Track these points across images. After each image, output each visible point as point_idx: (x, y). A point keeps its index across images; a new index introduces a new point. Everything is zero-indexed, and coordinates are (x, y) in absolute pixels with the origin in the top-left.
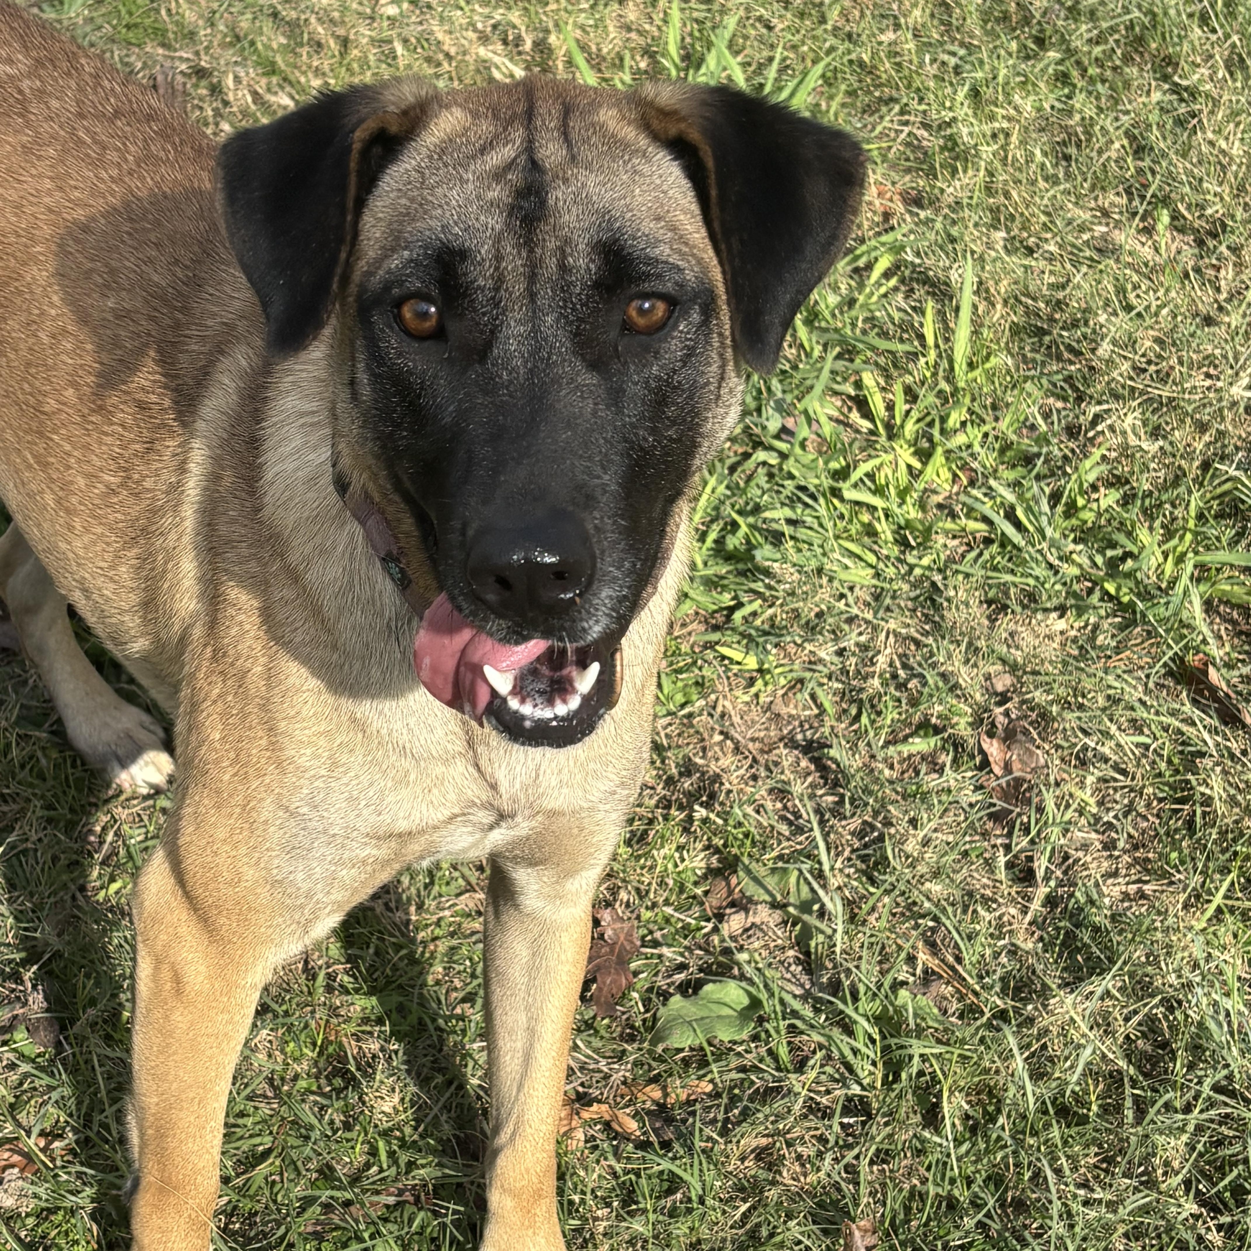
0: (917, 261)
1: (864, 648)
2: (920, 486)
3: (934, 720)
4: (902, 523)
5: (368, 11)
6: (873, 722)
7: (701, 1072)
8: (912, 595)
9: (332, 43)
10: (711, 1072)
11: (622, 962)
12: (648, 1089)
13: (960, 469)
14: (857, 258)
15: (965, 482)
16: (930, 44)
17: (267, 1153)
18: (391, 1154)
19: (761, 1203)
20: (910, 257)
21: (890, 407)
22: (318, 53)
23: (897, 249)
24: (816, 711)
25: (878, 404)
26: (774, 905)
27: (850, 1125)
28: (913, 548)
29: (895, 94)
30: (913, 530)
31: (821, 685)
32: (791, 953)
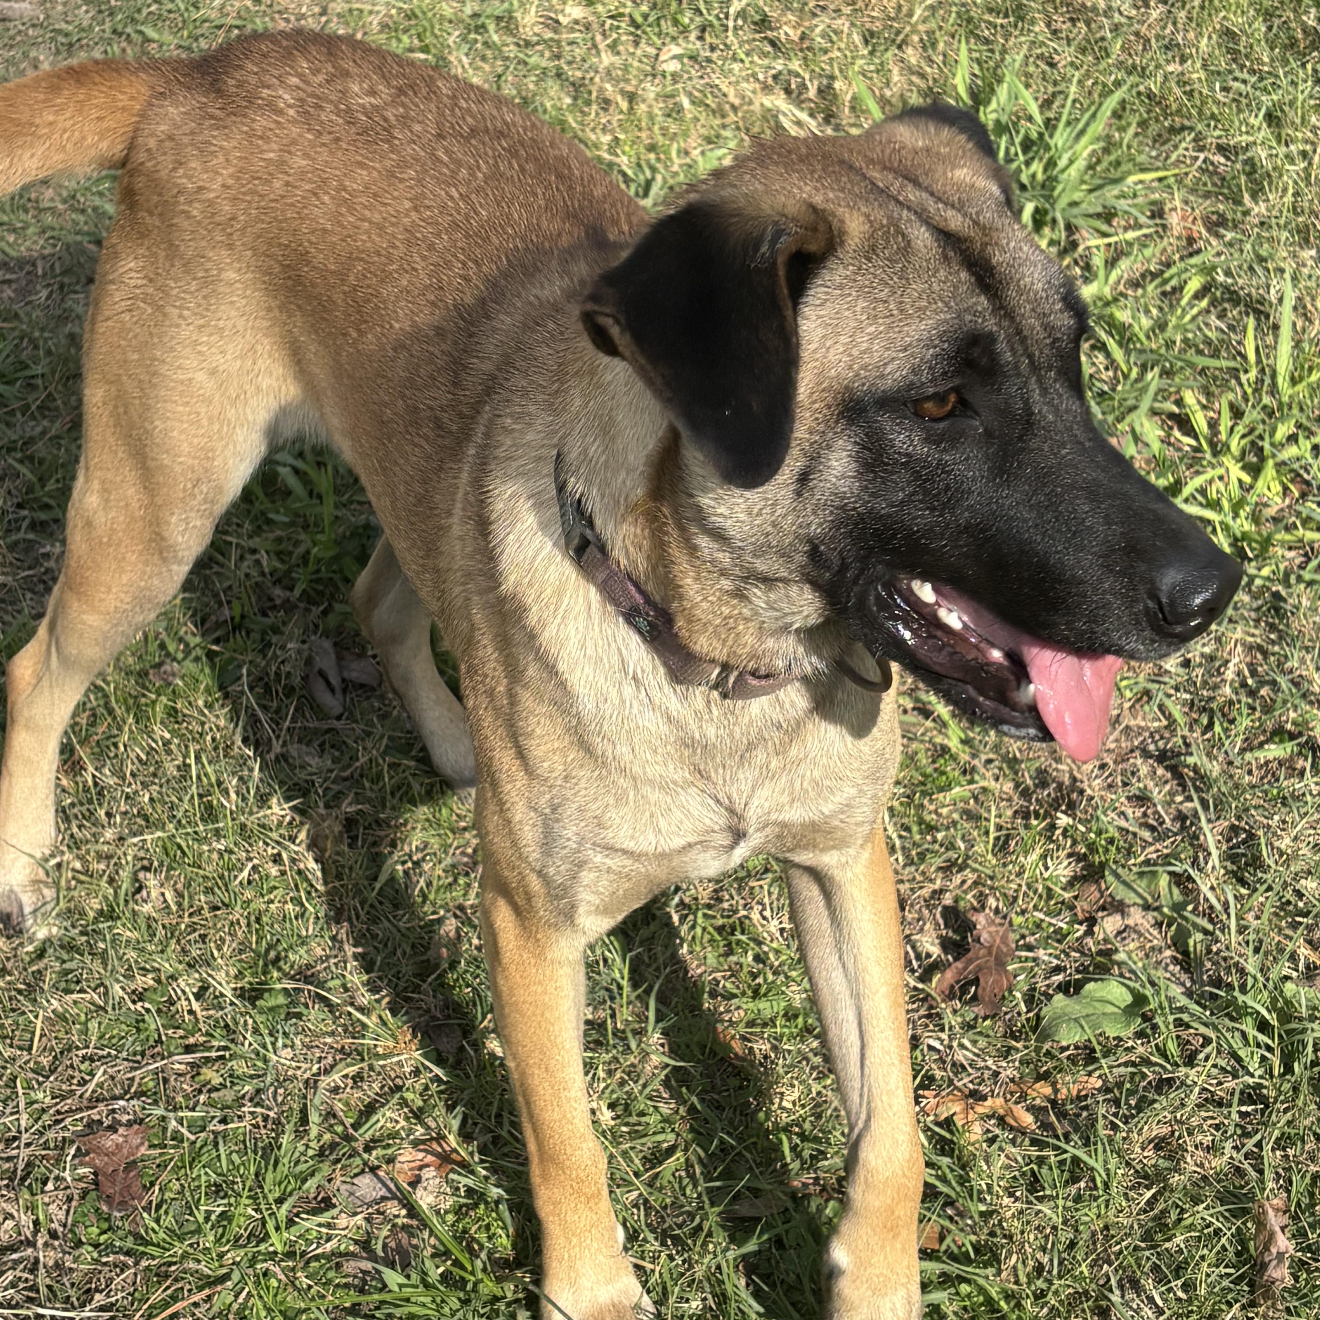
0: (1230, 281)
1: (1211, 658)
2: (1252, 498)
3: (1289, 726)
4: (1239, 535)
5: (649, 68)
6: (1226, 730)
7: (1090, 1068)
8: (1255, 605)
9: (619, 98)
10: (1101, 1067)
11: (1001, 964)
12: (1037, 1086)
13: (1292, 481)
14: (1166, 282)
15: (1297, 494)
16: (1219, 73)
17: (671, 1151)
18: (793, 1149)
19: (1166, 1188)
20: (1221, 278)
21: (1213, 425)
22: (605, 110)
23: (1208, 270)
24: (1165, 723)
25: (1200, 421)
26: (1147, 907)
27: (1247, 1114)
28: (1250, 560)
29: (1186, 123)
30: (1250, 541)
31: (1170, 696)
32: (1168, 953)
